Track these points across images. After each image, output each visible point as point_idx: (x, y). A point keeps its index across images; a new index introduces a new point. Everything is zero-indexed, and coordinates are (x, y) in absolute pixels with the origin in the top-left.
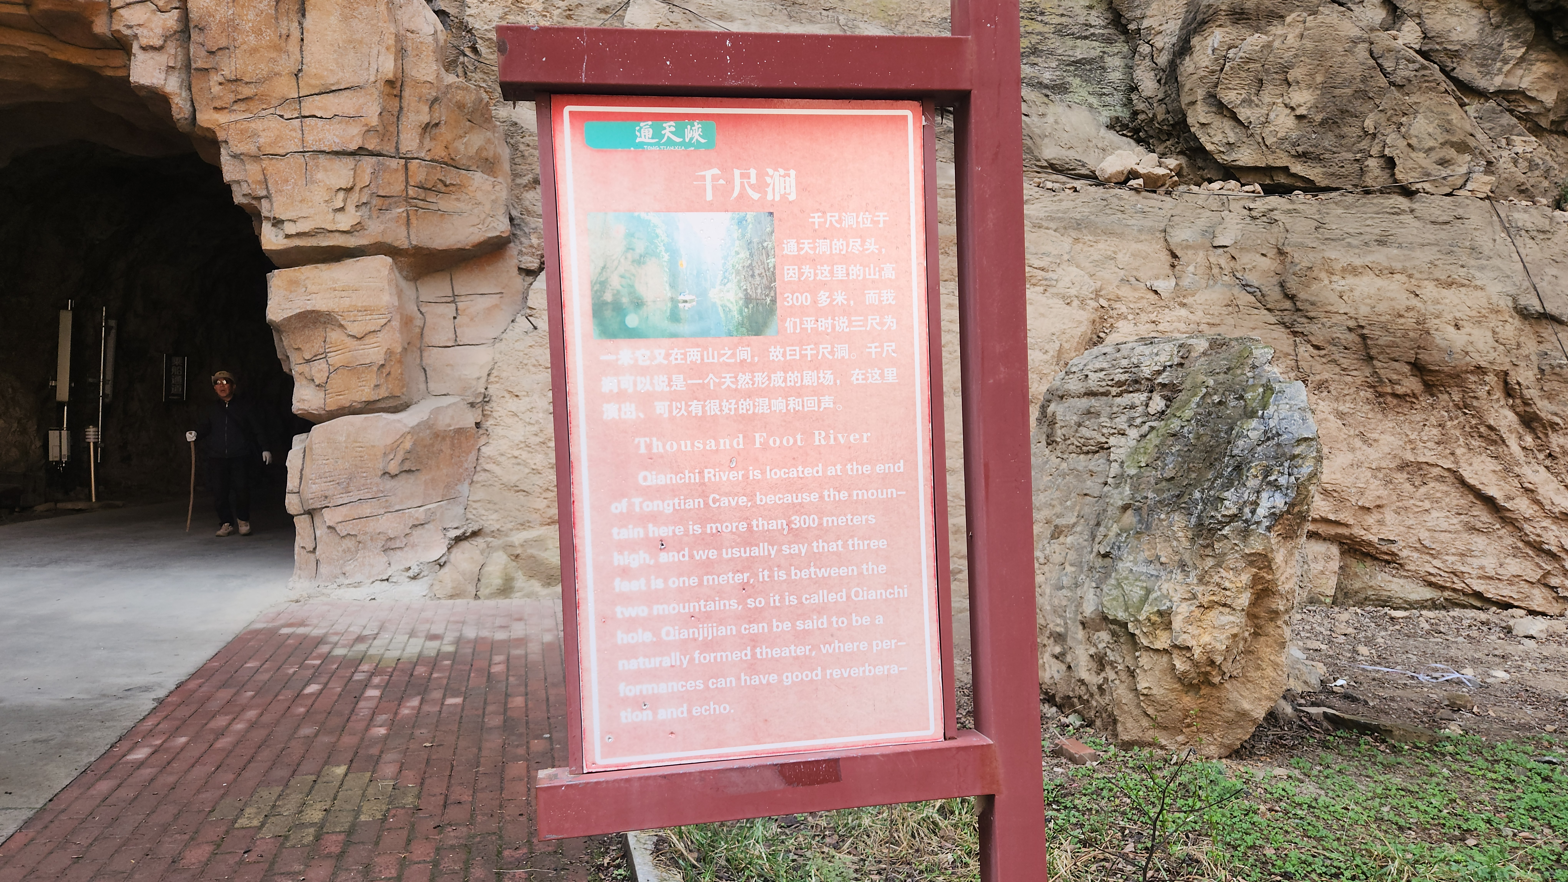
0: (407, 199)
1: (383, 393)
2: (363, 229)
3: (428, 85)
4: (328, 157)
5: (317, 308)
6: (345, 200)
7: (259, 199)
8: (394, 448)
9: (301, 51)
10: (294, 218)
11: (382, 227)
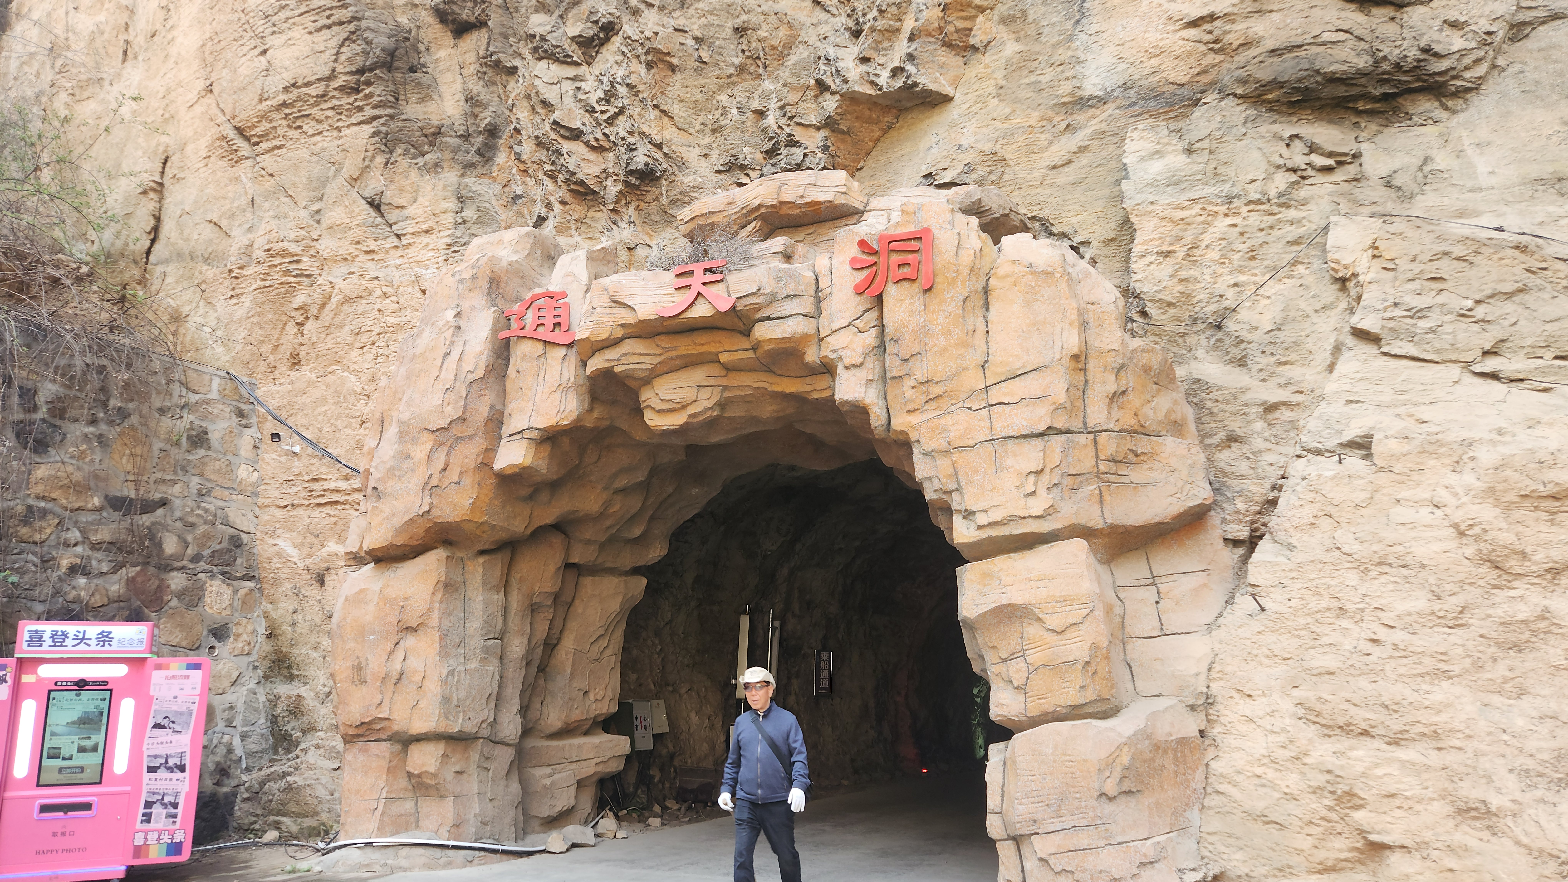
0: (1099, 475)
1: (1090, 695)
2: (1056, 511)
3: (1113, 354)
4: (1017, 441)
5: (1013, 602)
6: (1036, 484)
7: (949, 492)
8: (1109, 763)
9: (987, 342)
10: (986, 508)
11: (1075, 508)
